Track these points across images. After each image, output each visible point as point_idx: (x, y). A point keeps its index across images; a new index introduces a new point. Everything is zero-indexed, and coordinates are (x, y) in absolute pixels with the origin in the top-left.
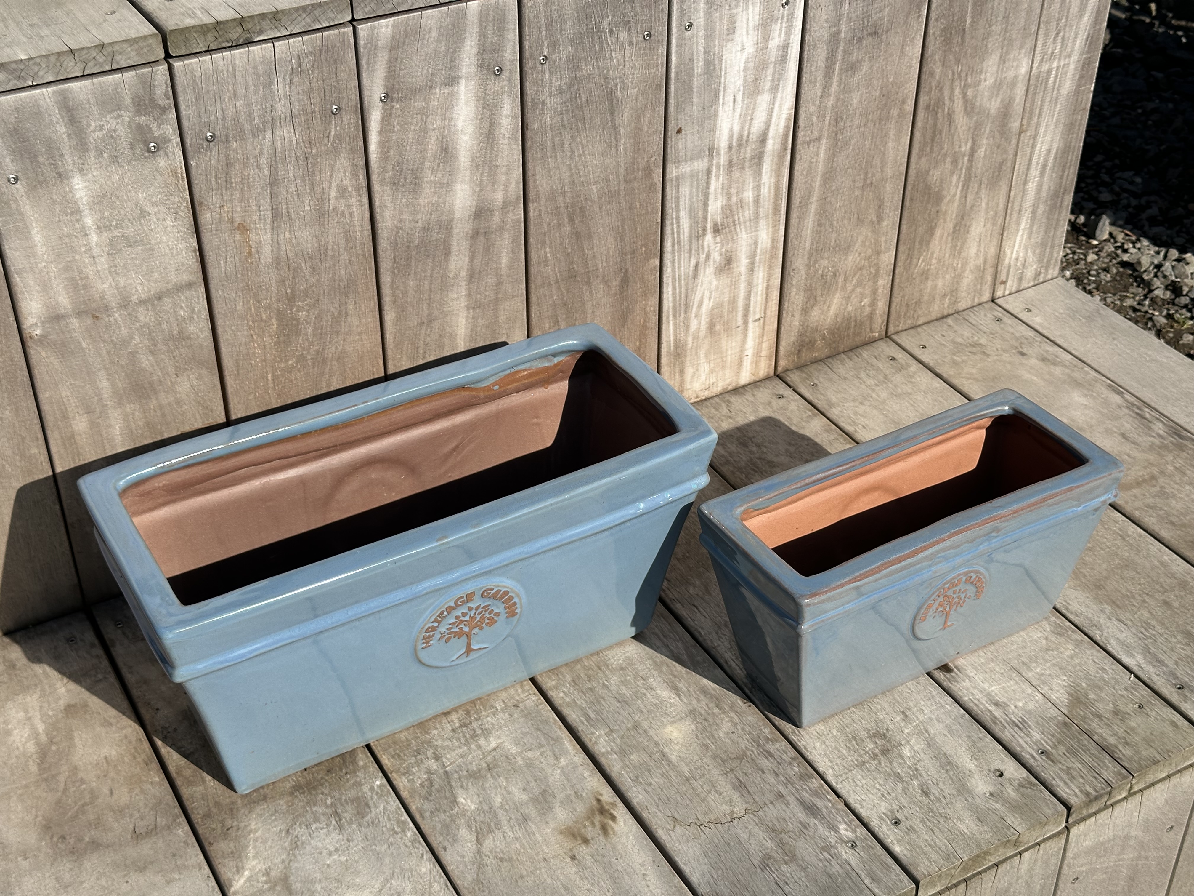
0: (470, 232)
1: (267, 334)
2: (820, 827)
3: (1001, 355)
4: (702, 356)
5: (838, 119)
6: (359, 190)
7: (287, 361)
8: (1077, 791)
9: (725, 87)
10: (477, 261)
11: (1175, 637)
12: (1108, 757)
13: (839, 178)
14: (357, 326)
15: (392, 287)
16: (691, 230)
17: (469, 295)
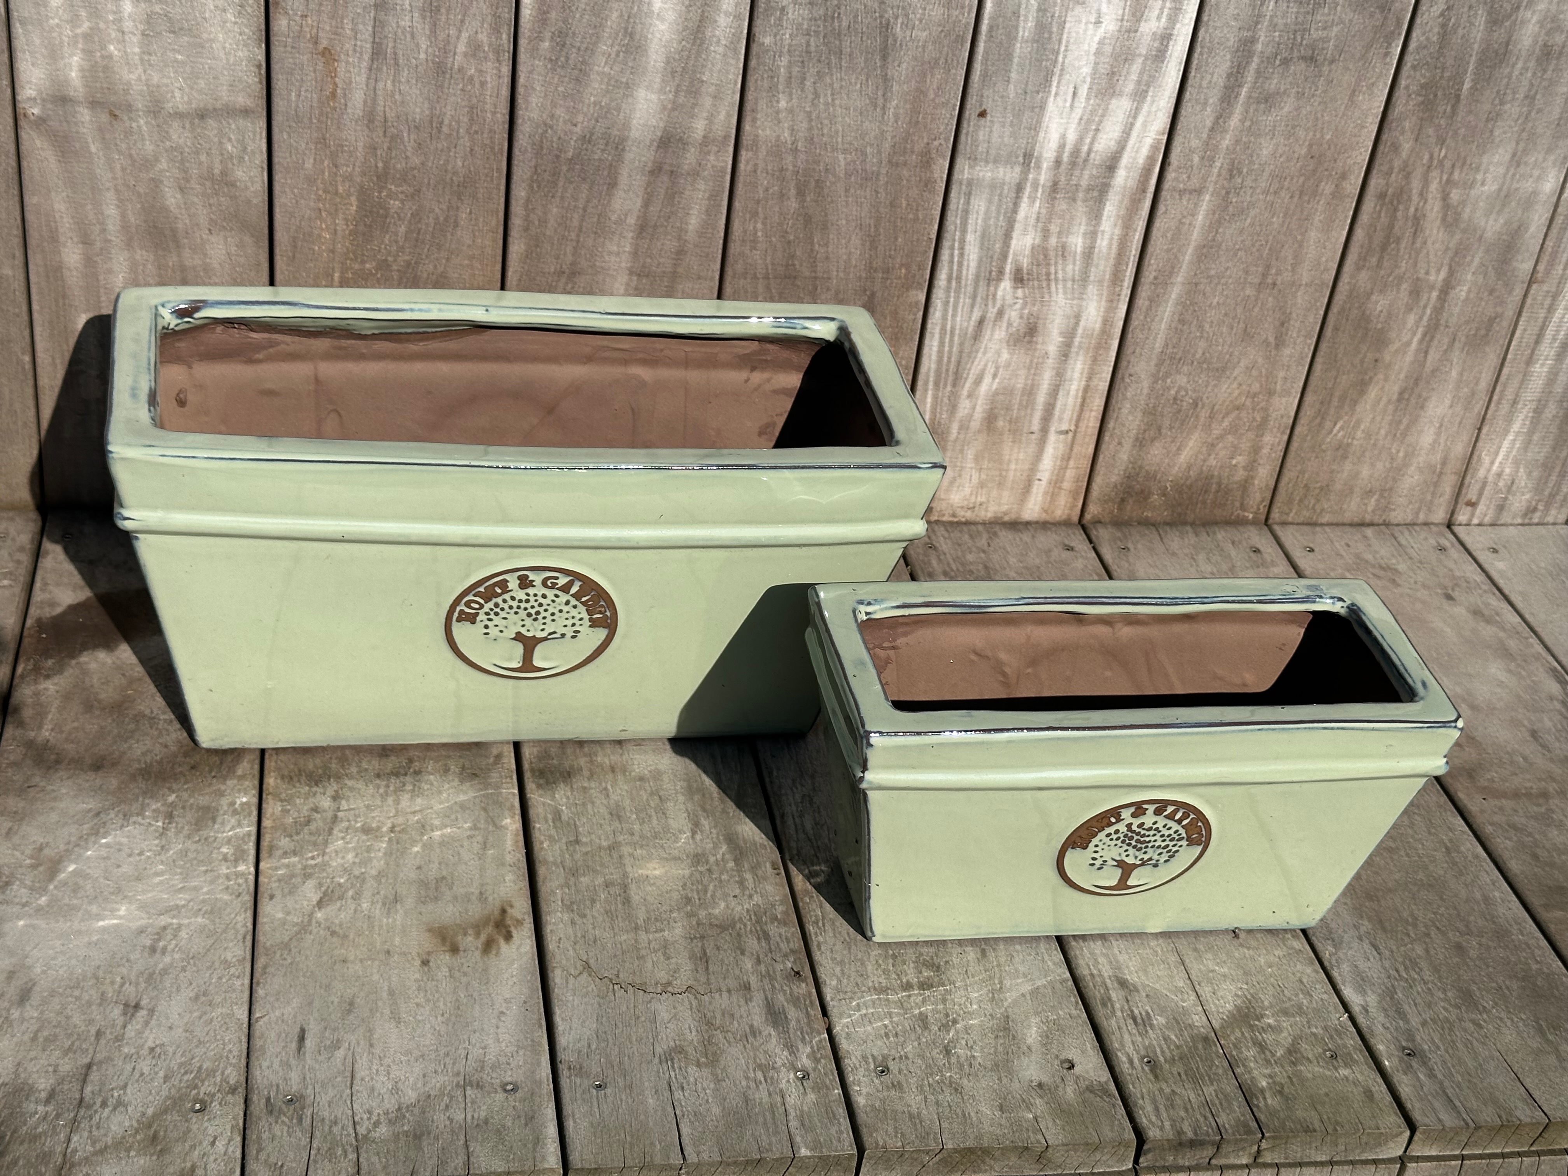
0: (650, 164)
1: (341, 216)
2: (774, 1040)
3: (1417, 590)
4: (970, 456)
5: (1233, 170)
6: (498, 53)
7: (363, 262)
8: (1167, 1124)
9: (1062, 70)
10: (654, 209)
11: (1444, 991)
12: (1241, 1099)
13: (1223, 259)
14: (469, 246)
15: (526, 208)
16: (979, 267)
17: (635, 254)
